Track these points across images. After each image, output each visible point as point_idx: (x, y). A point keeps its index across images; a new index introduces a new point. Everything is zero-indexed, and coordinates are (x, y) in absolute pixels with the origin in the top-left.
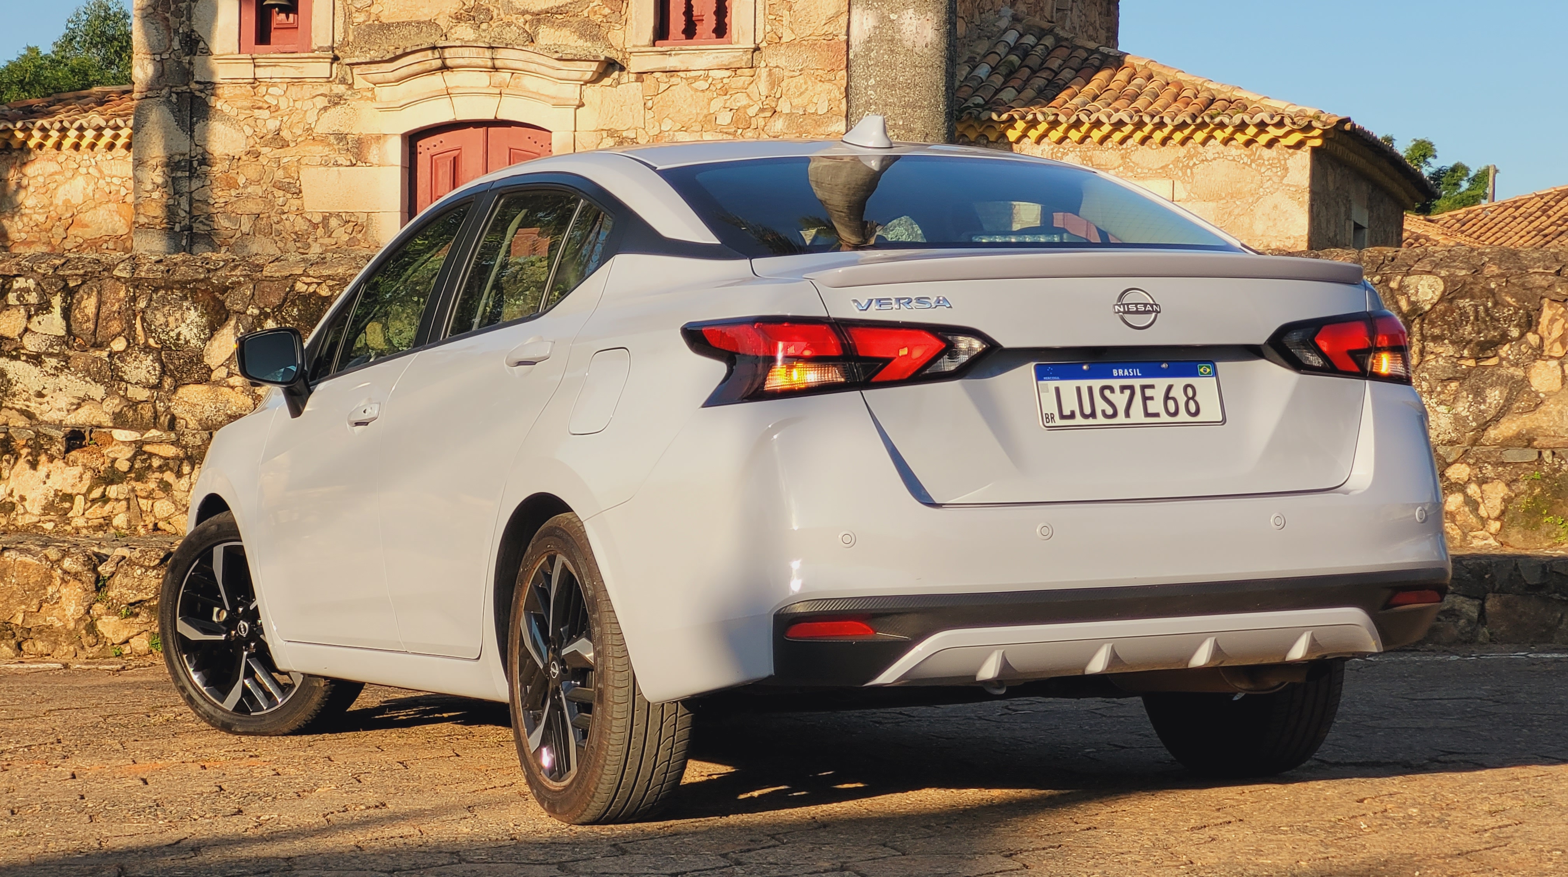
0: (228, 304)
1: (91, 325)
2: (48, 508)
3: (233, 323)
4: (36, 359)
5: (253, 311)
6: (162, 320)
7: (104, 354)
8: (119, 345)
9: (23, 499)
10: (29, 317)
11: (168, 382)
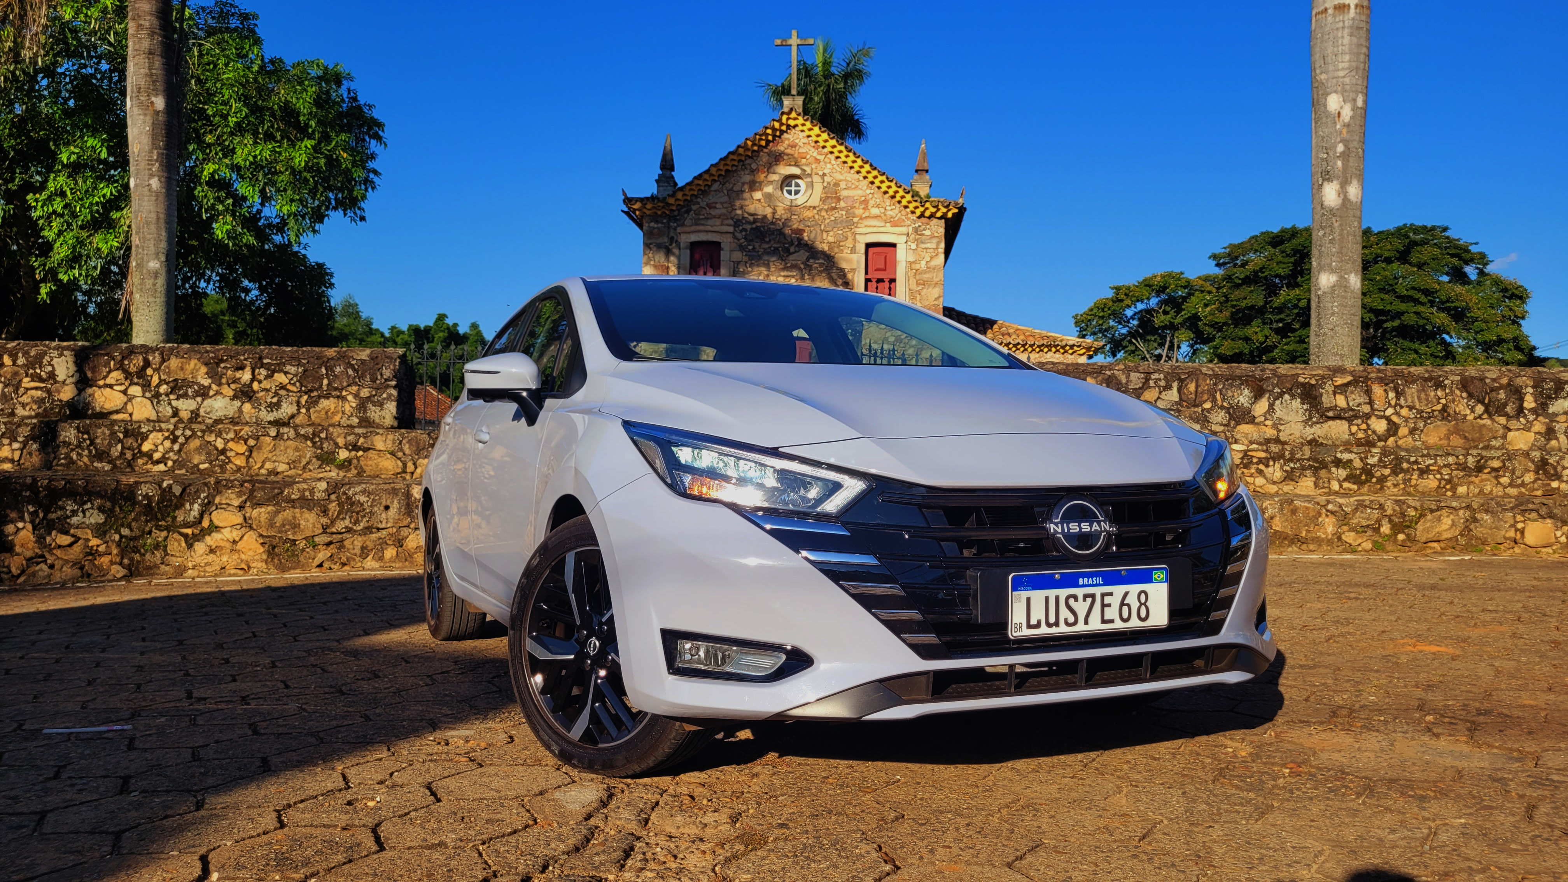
0: (1264, 387)
1: (1193, 396)
3: (1267, 396)
5: (1277, 390)
6: (1230, 394)
7: (1200, 409)
8: (1207, 405)
10: (1160, 392)
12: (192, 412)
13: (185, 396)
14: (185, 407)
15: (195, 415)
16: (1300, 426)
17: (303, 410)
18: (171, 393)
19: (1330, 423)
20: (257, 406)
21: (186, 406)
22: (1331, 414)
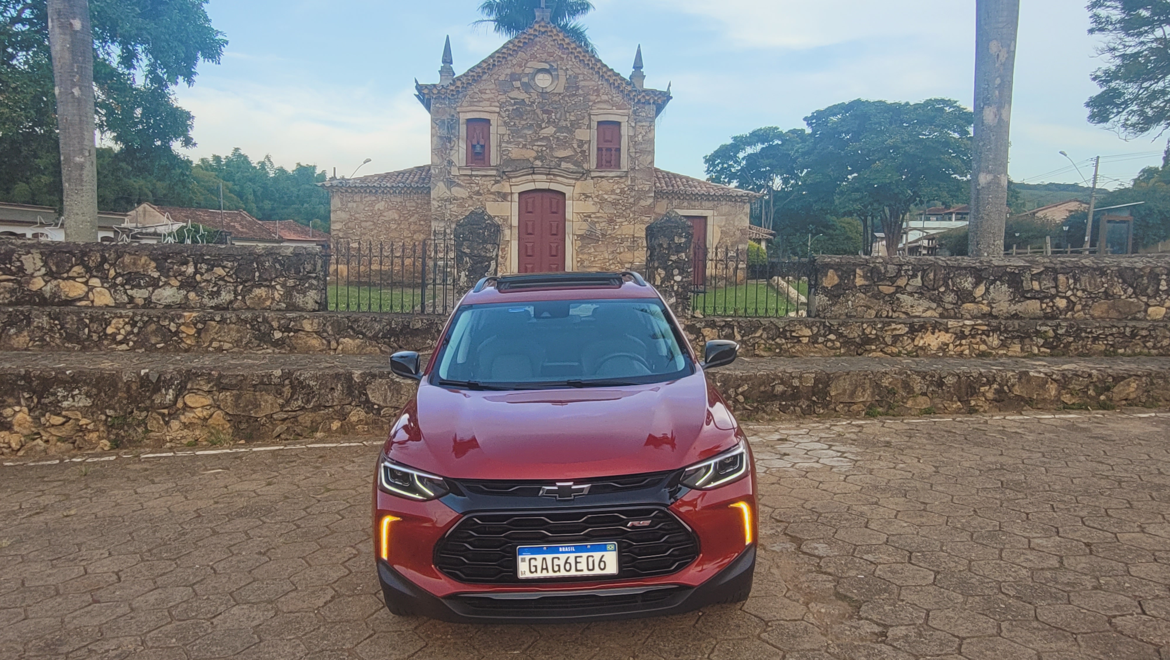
2: (940, 348)
4: (911, 294)
7: (937, 292)
9: (929, 345)
10: (909, 280)
11: (960, 302)
12: (145, 299)
13: (139, 287)
14: (138, 295)
15: (148, 303)
16: (1007, 304)
17: (240, 298)
18: (126, 284)
19: (1028, 302)
20: (200, 293)
21: (140, 295)
22: (1029, 295)
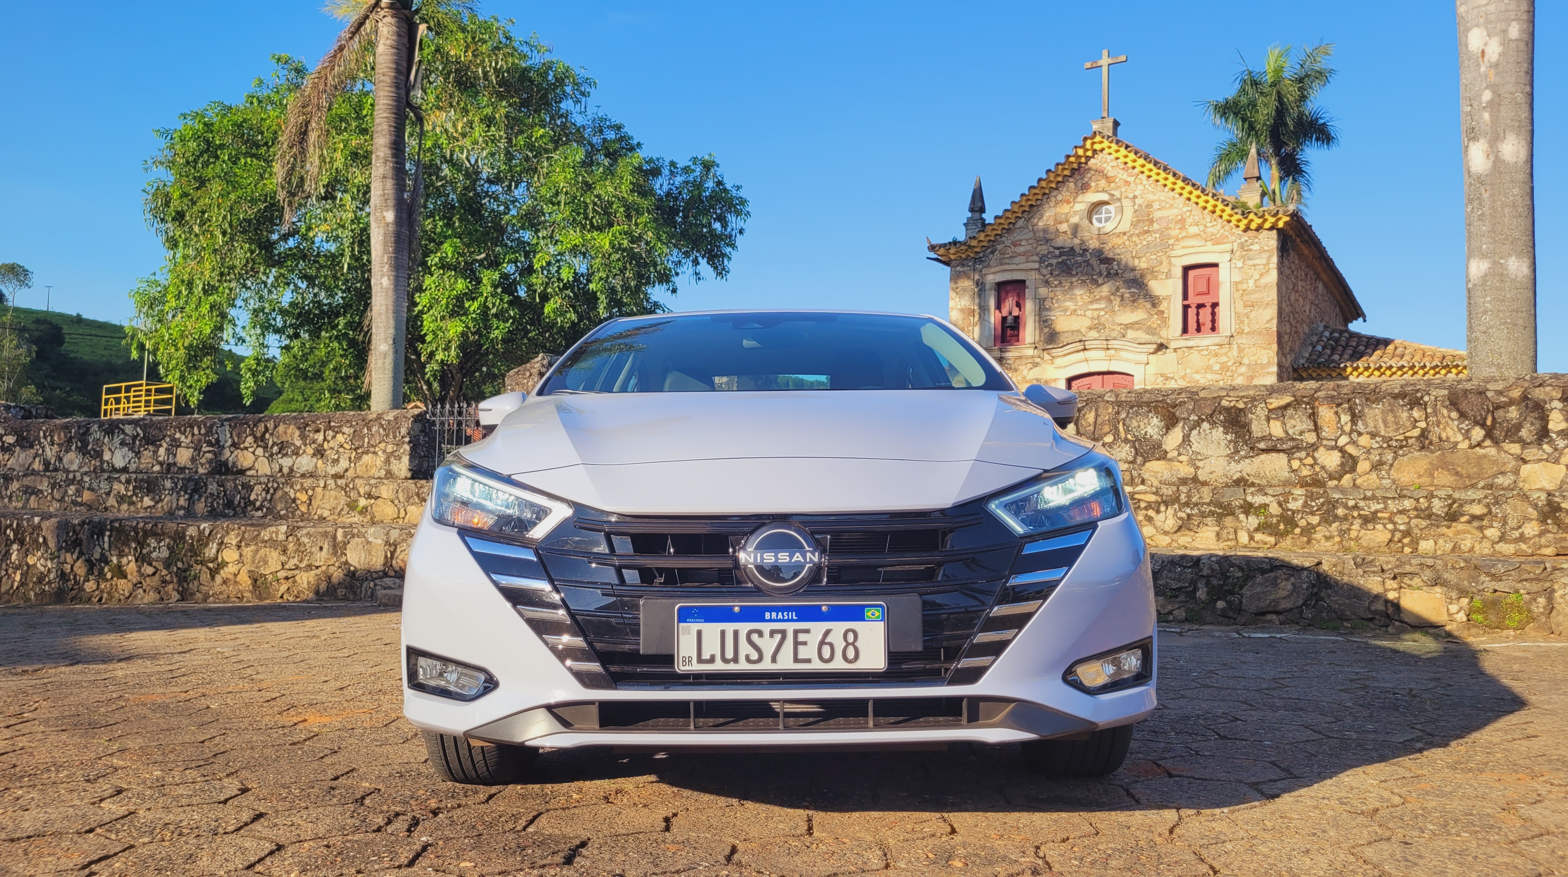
0: (1177, 414)
1: (1092, 428)
3: (1181, 424)
5: (1193, 417)
6: (1136, 424)
8: (1109, 439)
11: (1140, 459)
16: (1223, 461)
19: (1263, 457)
22: (1263, 445)
